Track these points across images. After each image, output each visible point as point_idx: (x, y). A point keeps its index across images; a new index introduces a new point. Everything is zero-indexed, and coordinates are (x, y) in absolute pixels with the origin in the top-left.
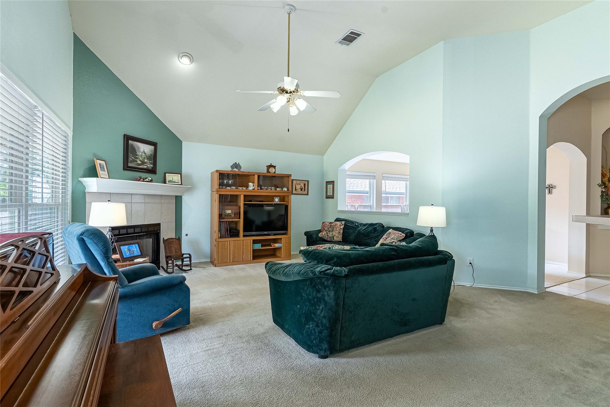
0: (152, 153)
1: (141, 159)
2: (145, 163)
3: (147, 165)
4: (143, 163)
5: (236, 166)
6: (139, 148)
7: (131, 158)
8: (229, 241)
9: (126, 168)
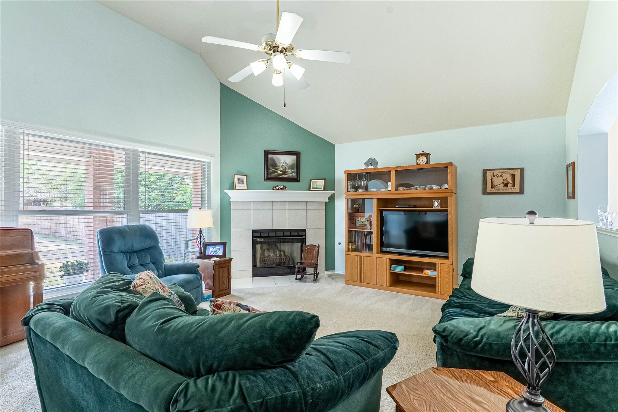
0: (294, 162)
1: (281, 169)
2: (286, 172)
3: (288, 174)
4: (284, 173)
5: (371, 162)
6: (279, 160)
7: (271, 169)
8: (360, 256)
9: (267, 178)
